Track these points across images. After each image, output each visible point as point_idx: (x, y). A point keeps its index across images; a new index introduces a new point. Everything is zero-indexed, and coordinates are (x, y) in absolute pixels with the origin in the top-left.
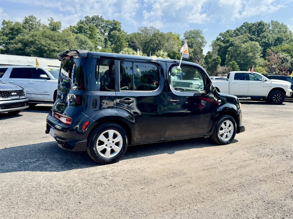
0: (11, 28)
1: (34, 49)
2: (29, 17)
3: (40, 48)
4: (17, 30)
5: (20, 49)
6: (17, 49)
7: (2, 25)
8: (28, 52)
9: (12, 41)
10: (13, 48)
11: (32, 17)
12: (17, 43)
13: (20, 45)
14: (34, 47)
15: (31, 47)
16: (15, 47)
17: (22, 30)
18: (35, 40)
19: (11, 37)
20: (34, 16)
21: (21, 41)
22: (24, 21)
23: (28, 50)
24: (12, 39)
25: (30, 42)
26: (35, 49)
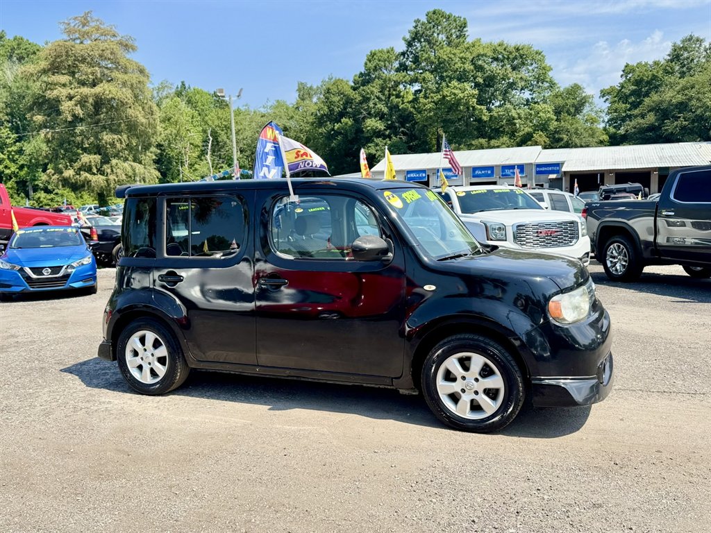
0: (636, 80)
1: (684, 123)
2: (683, 42)
3: (701, 116)
4: (648, 83)
5: (652, 128)
6: (643, 128)
7: (622, 76)
8: (670, 131)
9: (636, 112)
10: (635, 128)
11: (690, 39)
12: (646, 114)
13: (651, 118)
14: (684, 118)
15: (677, 118)
16: (638, 124)
17: (661, 80)
18: (688, 99)
19: (634, 102)
20: (696, 35)
21: (655, 109)
22: (669, 55)
23: (670, 126)
24: (635, 105)
25: (676, 105)
26: (687, 123)
